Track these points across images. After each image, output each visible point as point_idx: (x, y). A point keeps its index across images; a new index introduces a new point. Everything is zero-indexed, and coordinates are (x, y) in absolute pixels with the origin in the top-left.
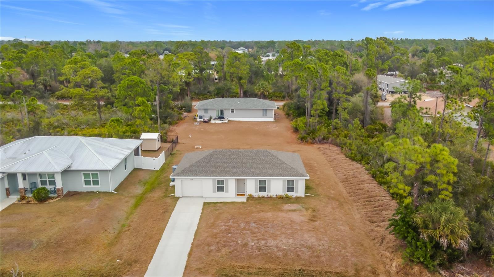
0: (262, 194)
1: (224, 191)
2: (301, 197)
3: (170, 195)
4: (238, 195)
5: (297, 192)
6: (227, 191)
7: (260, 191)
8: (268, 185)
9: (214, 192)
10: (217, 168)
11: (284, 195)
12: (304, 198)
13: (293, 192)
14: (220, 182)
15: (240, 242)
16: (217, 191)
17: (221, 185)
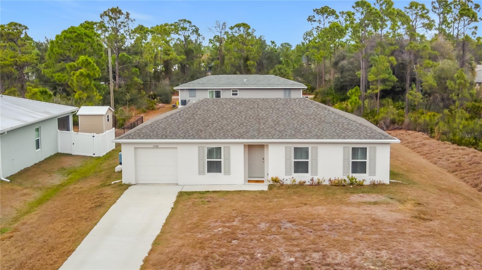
0: (300, 177)
1: (221, 172)
2: (384, 184)
3: (113, 183)
4: (249, 181)
5: (373, 173)
6: (228, 173)
7: (295, 172)
8: (312, 159)
9: (201, 173)
11: (347, 179)
12: (388, 185)
13: (365, 172)
14: (214, 152)
16: (208, 172)
17: (216, 159)
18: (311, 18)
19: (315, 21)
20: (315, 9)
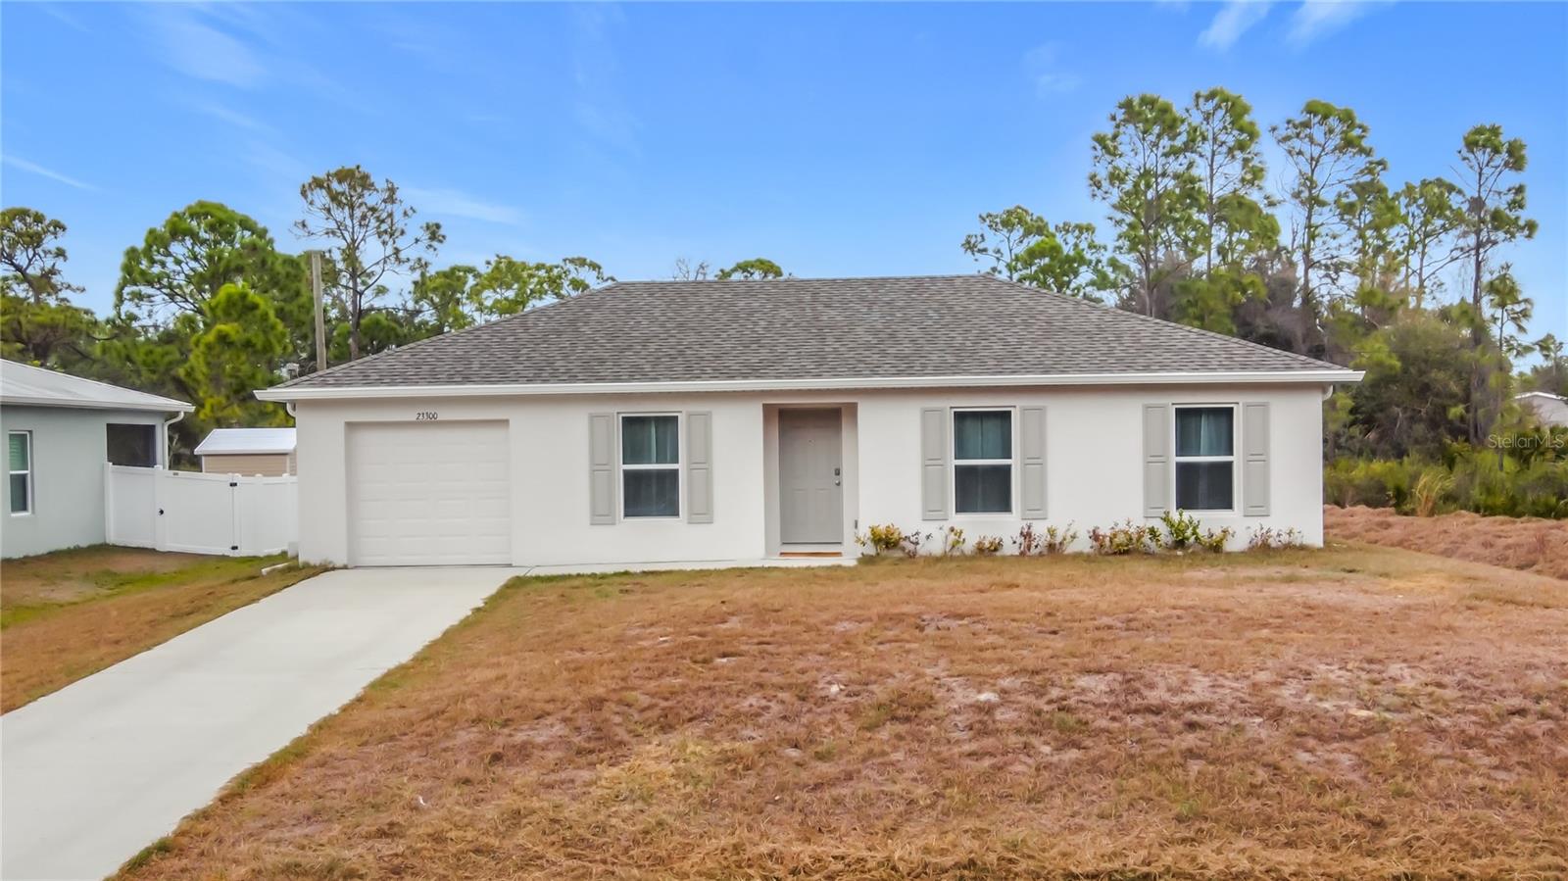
0: (978, 527)
1: (676, 514)
3: (264, 571)
4: (782, 554)
5: (1260, 507)
6: (704, 514)
7: (961, 508)
8: (1023, 458)
9: (599, 517)
10: (630, 348)
11: (1163, 529)
12: (1319, 550)
13: (1229, 506)
14: (648, 439)
15: (835, 689)
16: (626, 515)
17: (657, 462)
18: (973, 241)
19: (984, 250)
20: (984, 216)
